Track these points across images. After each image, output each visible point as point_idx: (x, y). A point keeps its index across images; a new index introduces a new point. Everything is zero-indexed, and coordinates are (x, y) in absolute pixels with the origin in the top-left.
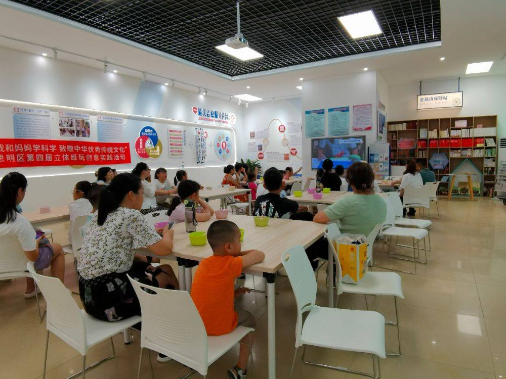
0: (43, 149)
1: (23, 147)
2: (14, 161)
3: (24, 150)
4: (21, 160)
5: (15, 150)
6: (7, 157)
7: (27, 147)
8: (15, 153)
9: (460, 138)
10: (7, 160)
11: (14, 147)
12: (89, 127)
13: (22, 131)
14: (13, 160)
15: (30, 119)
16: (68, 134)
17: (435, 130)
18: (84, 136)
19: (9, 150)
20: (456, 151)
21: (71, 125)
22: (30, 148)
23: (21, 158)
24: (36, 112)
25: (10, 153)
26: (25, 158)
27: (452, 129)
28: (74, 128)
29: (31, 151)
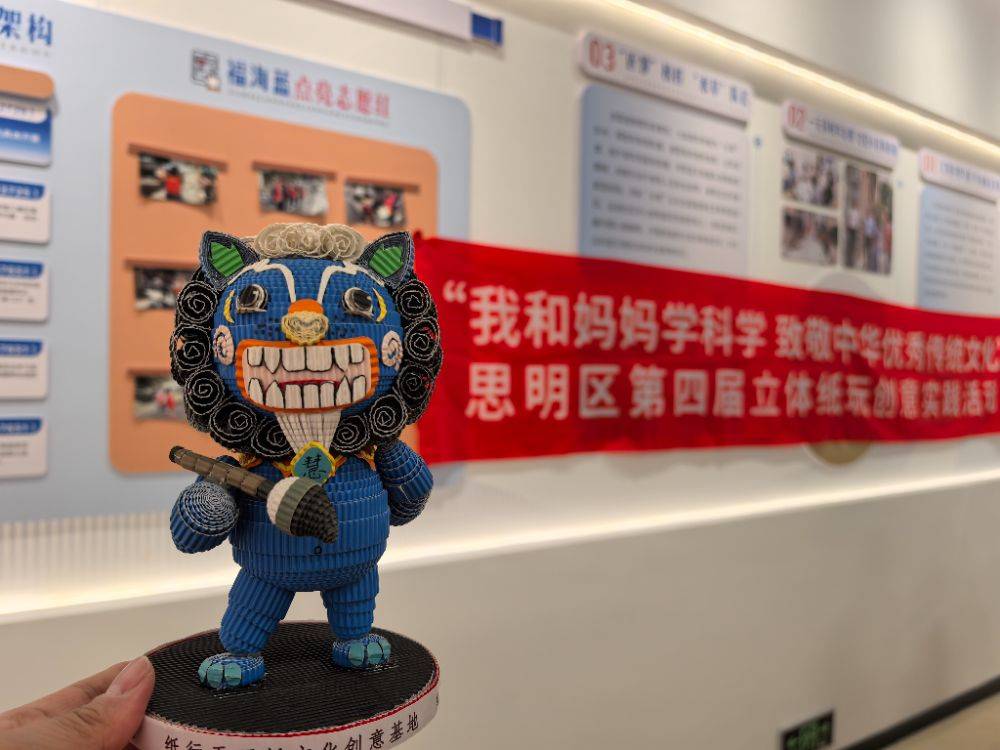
0: (708, 336)
1: (617, 316)
2: (561, 414)
3: (620, 336)
4: (601, 404)
5: (573, 334)
6: (530, 385)
7: (637, 321)
8: (572, 356)
10: (531, 401)
11: (572, 315)
12: (890, 218)
13: (619, 208)
14: (556, 406)
15: (661, 129)
16: (812, 245)
18: (873, 266)
19: (545, 336)
21: (828, 198)
22: (652, 325)
23: (602, 392)
24: (689, 89)
25: (549, 355)
26: (622, 390)
28: (836, 214)
29: (651, 347)
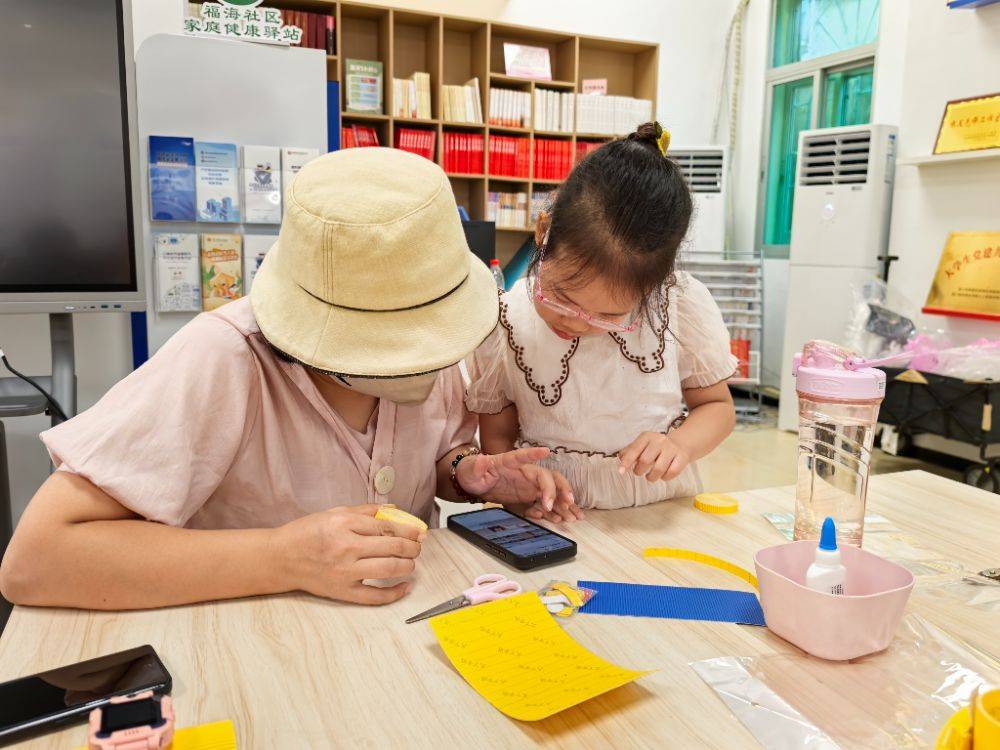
9: (525, 135)
17: (422, 79)
20: (507, 198)
27: (497, 84)
